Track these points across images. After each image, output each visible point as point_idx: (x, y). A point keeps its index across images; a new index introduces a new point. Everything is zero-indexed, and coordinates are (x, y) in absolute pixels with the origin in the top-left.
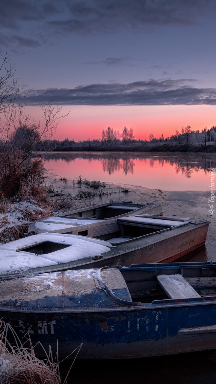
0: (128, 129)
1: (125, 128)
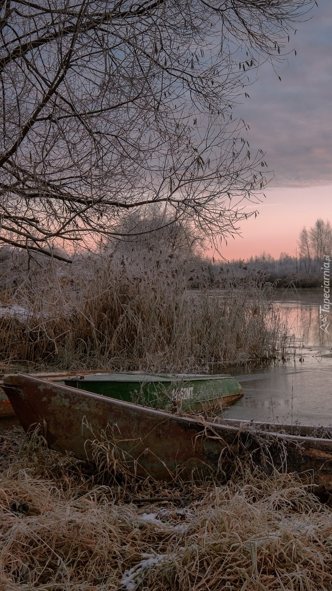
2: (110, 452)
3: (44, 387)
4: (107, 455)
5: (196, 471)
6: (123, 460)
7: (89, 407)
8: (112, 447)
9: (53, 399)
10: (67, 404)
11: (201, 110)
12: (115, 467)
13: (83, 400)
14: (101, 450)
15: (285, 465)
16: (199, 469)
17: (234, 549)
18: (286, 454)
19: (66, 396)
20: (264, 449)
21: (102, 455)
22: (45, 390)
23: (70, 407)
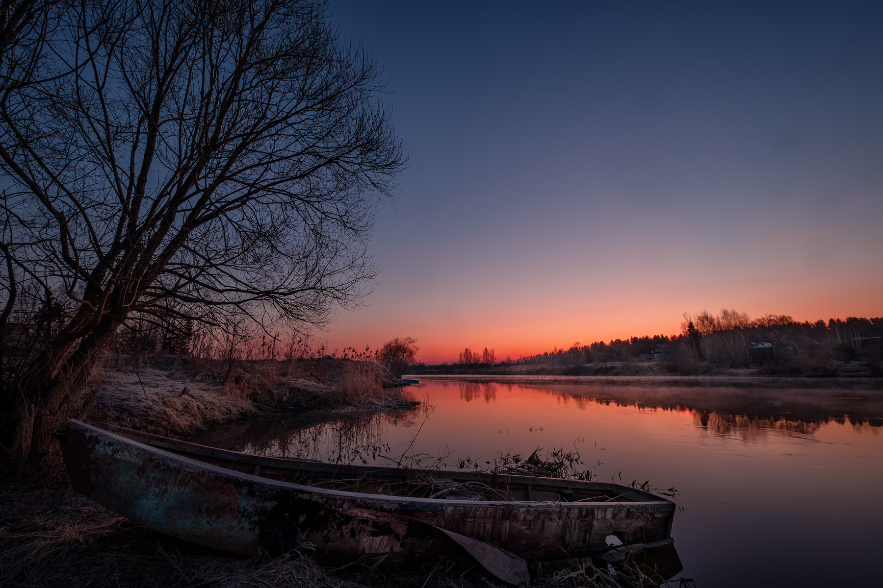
0: (489, 350)
1: (486, 349)
3: (90, 434)
7: (130, 456)
9: (97, 447)
10: (110, 452)
13: (125, 449)
19: (110, 444)
22: (91, 437)
23: (112, 456)
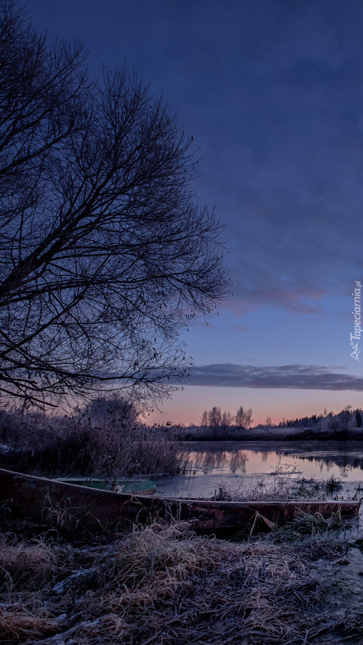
0: (245, 410)
1: (241, 410)
2: (61, 516)
4: (58, 517)
5: (120, 524)
6: (69, 520)
8: (62, 512)
9: (23, 484)
11: (160, 335)
12: (62, 524)
14: (54, 514)
15: (179, 516)
16: (122, 523)
17: (140, 558)
18: (181, 510)
20: (168, 508)
21: (54, 517)
